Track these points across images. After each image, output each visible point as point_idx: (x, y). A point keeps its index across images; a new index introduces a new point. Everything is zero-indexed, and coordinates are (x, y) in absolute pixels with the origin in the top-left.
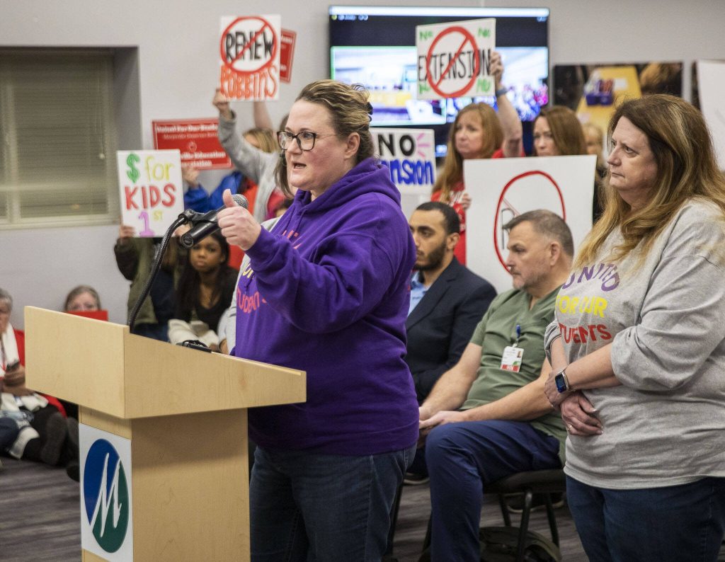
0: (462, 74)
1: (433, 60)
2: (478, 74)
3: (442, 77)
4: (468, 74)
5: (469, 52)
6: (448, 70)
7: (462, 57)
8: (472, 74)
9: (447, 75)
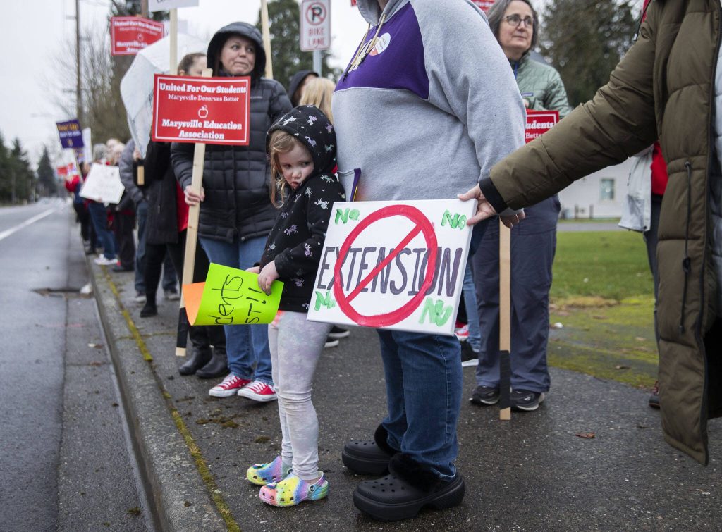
0: (398, 286)
1: (350, 255)
2: (429, 290)
3: (361, 287)
4: (409, 288)
5: (418, 251)
6: (373, 276)
7: (403, 257)
8: (417, 289)
9: (369, 286)
